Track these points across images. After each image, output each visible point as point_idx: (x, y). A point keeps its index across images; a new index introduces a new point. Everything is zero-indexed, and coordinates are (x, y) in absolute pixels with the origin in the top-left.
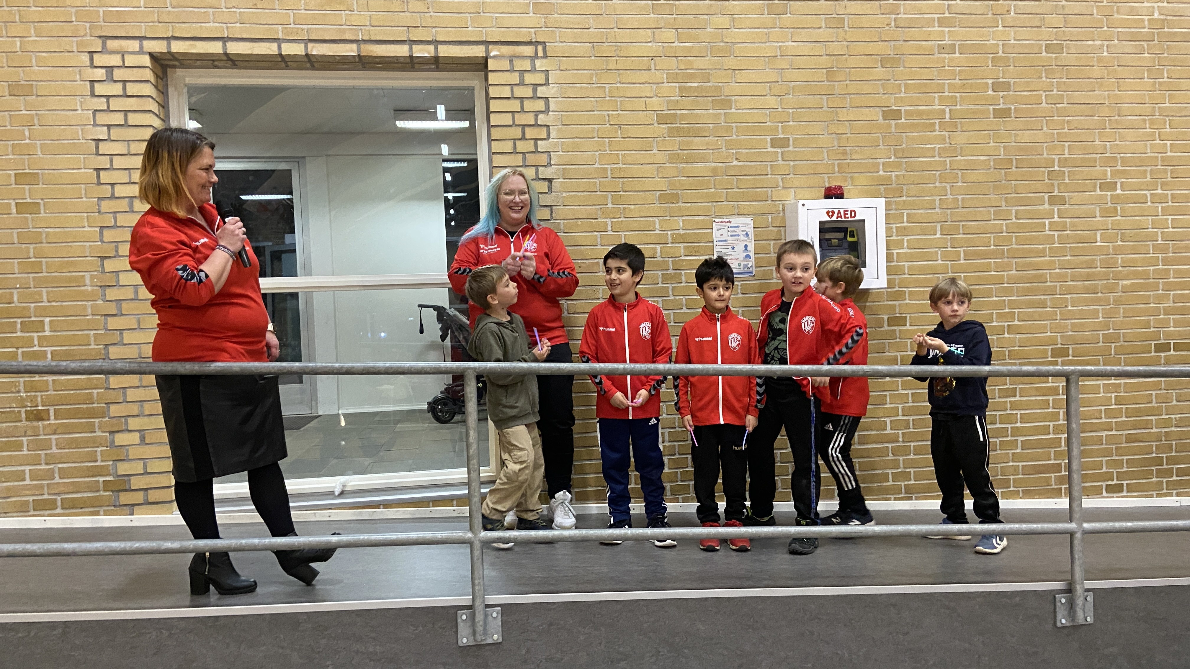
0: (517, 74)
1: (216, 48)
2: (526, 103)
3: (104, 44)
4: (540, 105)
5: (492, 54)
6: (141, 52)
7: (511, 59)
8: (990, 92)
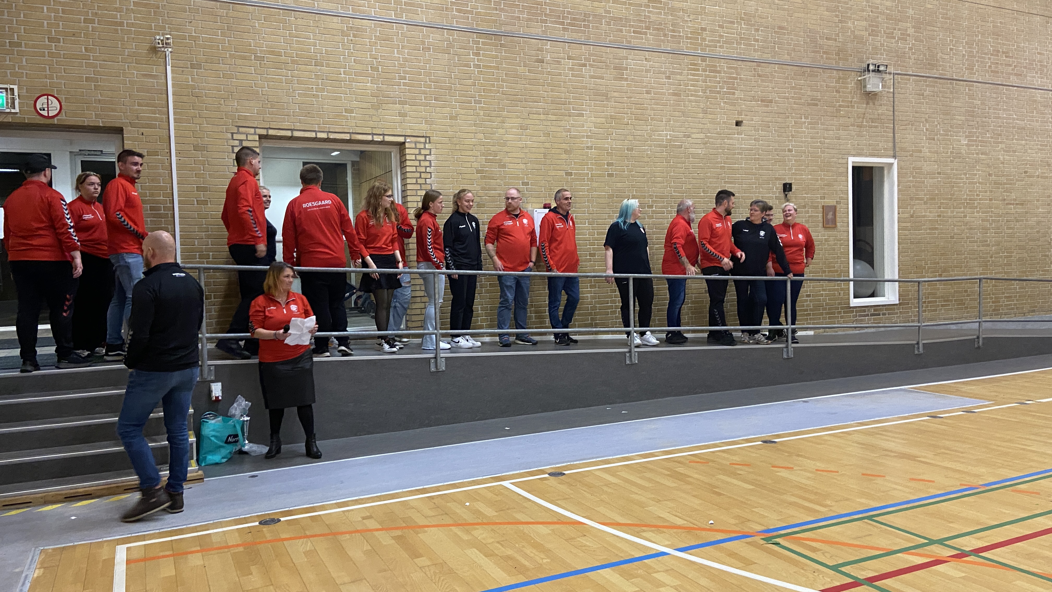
0: (418, 150)
1: (289, 134)
2: (422, 162)
3: (238, 130)
4: (427, 164)
5: (407, 141)
6: (255, 134)
7: (416, 143)
8: (606, 166)
